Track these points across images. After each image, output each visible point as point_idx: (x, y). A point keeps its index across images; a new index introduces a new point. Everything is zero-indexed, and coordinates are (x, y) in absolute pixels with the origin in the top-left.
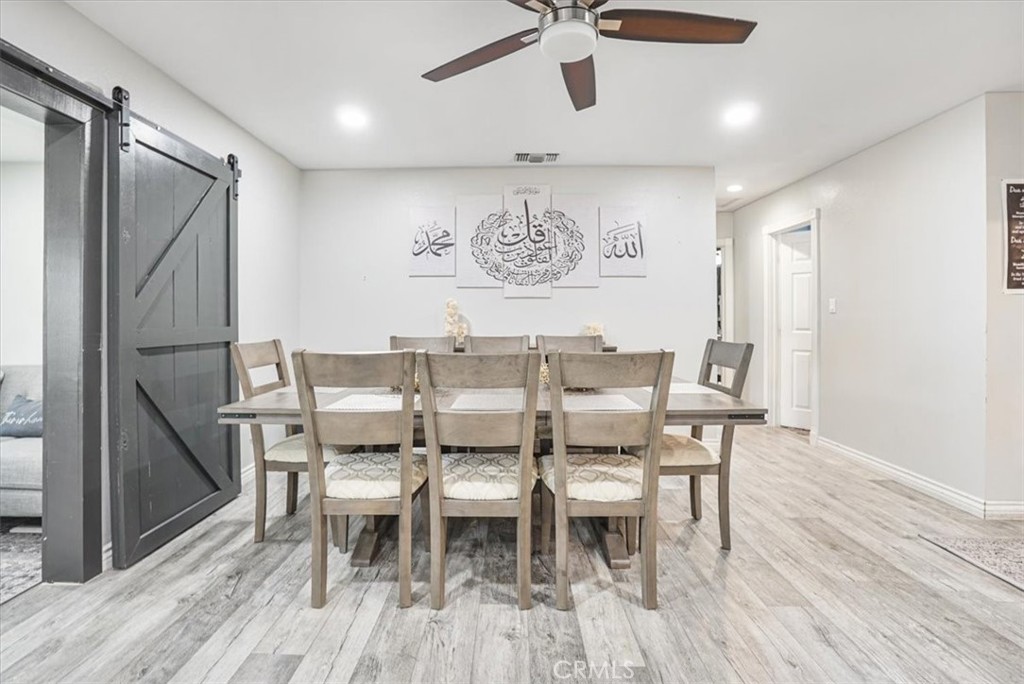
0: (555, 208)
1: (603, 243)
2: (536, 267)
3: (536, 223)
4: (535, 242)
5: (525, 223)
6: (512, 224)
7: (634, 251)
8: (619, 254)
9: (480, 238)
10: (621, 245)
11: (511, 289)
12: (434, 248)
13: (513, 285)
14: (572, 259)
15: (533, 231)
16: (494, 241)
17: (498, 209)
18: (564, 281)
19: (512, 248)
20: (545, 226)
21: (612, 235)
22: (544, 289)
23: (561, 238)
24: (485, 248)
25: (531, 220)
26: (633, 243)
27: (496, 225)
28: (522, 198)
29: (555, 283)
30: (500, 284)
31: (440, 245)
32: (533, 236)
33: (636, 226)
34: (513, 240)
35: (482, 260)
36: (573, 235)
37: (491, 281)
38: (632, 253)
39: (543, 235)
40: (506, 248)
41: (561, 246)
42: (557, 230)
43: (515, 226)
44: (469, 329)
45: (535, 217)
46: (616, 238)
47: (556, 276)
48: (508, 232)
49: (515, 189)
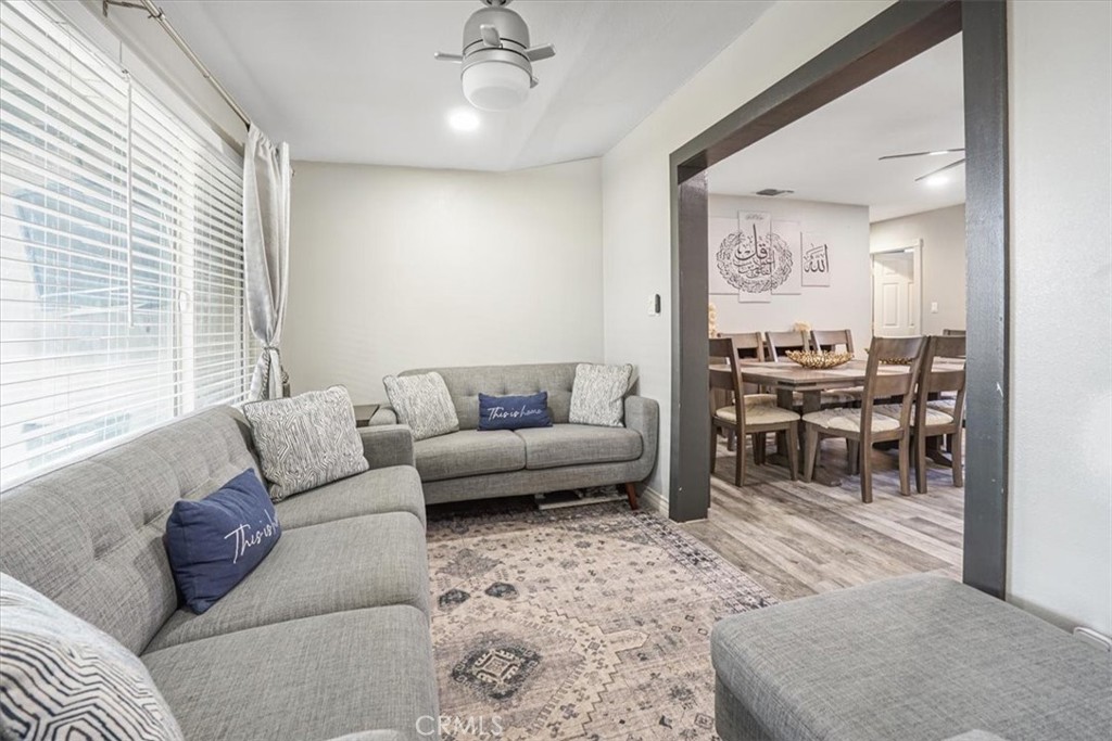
0: (773, 232)
1: (804, 260)
2: (762, 278)
3: (761, 243)
4: (761, 258)
5: (753, 239)
6: (744, 243)
7: (823, 267)
8: (814, 269)
9: (723, 254)
10: (815, 264)
11: (745, 295)
13: (746, 293)
14: (785, 272)
15: (759, 248)
16: (732, 256)
17: (735, 231)
18: (780, 289)
19: (745, 262)
20: (768, 246)
21: (810, 254)
22: (765, 296)
23: (777, 255)
24: (727, 262)
25: (758, 239)
26: (822, 261)
27: (734, 243)
28: (752, 222)
29: (775, 291)
30: (736, 291)
32: (759, 253)
33: (824, 248)
34: (746, 256)
35: (724, 271)
36: (786, 253)
37: (731, 289)
39: (766, 252)
40: (741, 263)
41: (777, 261)
42: (775, 249)
43: (747, 246)
45: (761, 238)
46: (812, 257)
47: (774, 285)
48: (742, 249)
49: (746, 214)
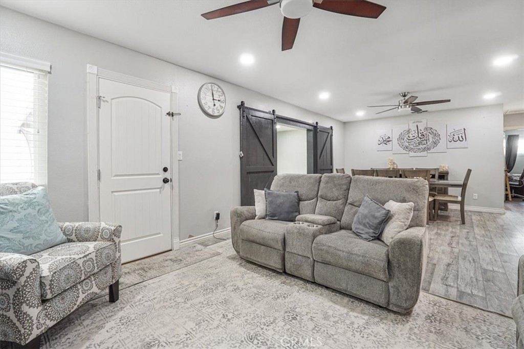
0: (429, 126)
1: (448, 137)
2: (421, 146)
3: (421, 132)
4: (421, 138)
5: (417, 131)
6: (412, 133)
7: (463, 138)
8: (455, 140)
9: (401, 138)
10: (456, 137)
12: (385, 142)
13: (413, 153)
14: (435, 143)
15: (420, 135)
16: (405, 138)
17: (407, 129)
18: (432, 150)
19: (412, 141)
20: (425, 133)
21: (452, 134)
22: (424, 153)
23: (431, 137)
24: (402, 141)
25: (419, 131)
26: (462, 136)
27: (406, 134)
28: (416, 124)
29: (428, 151)
30: (408, 152)
31: (387, 141)
32: (420, 136)
33: (463, 130)
34: (413, 138)
35: (401, 145)
36: (436, 135)
37: (405, 152)
38: (461, 139)
39: (424, 136)
40: (410, 141)
41: (431, 139)
42: (429, 134)
44: (397, 166)
45: (421, 130)
46: (454, 135)
47: (429, 149)
48: (411, 136)
49: (413, 121)
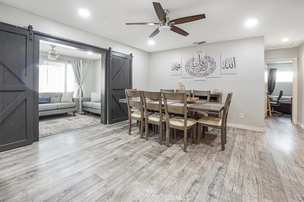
0: (208, 55)
1: (222, 64)
2: (202, 72)
3: (202, 60)
4: (202, 65)
5: (199, 60)
6: (195, 61)
8: (227, 67)
9: (187, 66)
10: (228, 65)
11: (195, 78)
12: (176, 68)
13: (196, 77)
14: (212, 70)
15: (201, 62)
16: (191, 66)
17: (192, 57)
18: (210, 76)
19: (196, 67)
20: (205, 61)
21: (225, 62)
22: (204, 78)
23: (209, 64)
24: (189, 68)
25: (201, 59)
26: (232, 64)
27: (191, 61)
28: (198, 54)
29: (207, 76)
30: (192, 77)
31: (178, 67)
32: (201, 64)
33: (233, 59)
34: (196, 65)
35: (188, 71)
36: (213, 63)
37: (190, 76)
38: (232, 67)
39: (204, 63)
40: (194, 67)
41: (209, 66)
42: (208, 62)
43: (196, 62)
44: (184, 88)
45: (202, 59)
46: (226, 63)
47: (208, 74)
48: (194, 63)
49: (196, 51)
